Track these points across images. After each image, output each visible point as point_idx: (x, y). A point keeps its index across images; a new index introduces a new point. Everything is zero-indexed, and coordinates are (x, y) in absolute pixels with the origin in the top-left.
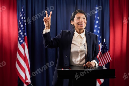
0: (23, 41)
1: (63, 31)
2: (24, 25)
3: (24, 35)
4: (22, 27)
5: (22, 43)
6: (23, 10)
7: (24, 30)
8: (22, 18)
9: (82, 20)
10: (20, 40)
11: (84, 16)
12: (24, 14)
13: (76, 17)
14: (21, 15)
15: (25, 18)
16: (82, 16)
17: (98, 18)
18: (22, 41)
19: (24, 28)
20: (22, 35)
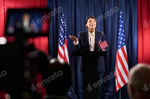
0: (64, 43)
1: (80, 33)
2: (64, 29)
3: (64, 38)
4: (63, 31)
5: (63, 45)
6: (63, 15)
7: (64, 33)
8: (63, 22)
9: (92, 22)
10: (61, 42)
11: (94, 20)
12: (64, 19)
13: (89, 21)
14: (62, 20)
15: (65, 23)
16: (93, 20)
17: (122, 22)
18: (62, 43)
19: (64, 32)
20: (62, 38)
